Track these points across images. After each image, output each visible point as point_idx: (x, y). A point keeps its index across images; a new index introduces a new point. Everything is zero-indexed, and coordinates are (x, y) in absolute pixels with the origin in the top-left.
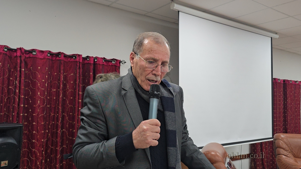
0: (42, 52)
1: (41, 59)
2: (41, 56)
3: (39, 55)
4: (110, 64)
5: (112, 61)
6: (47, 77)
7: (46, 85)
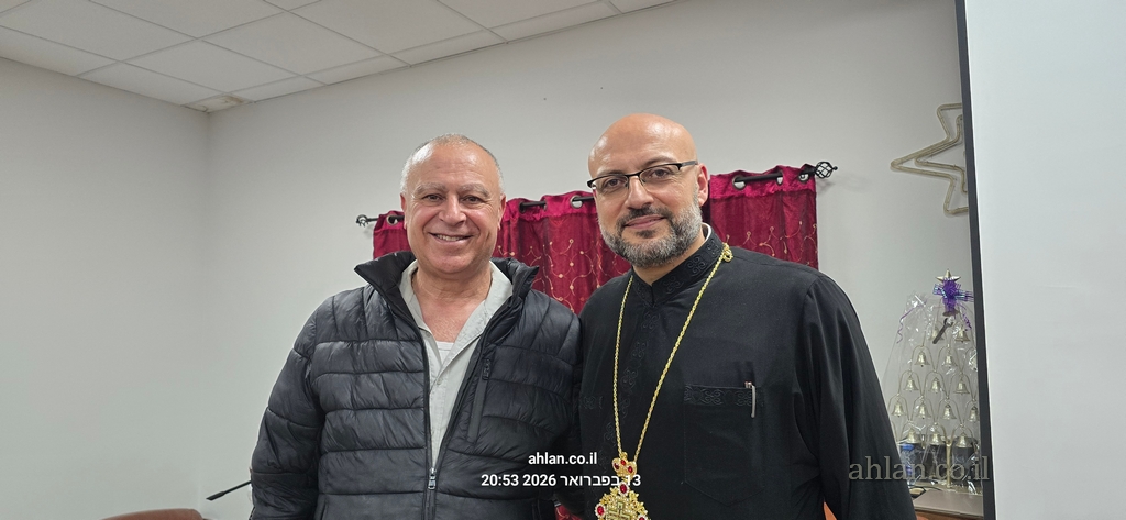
0: (557, 199)
1: (556, 218)
2: (555, 211)
3: (552, 210)
4: (771, 191)
5: (776, 179)
6: (572, 264)
7: (572, 287)
